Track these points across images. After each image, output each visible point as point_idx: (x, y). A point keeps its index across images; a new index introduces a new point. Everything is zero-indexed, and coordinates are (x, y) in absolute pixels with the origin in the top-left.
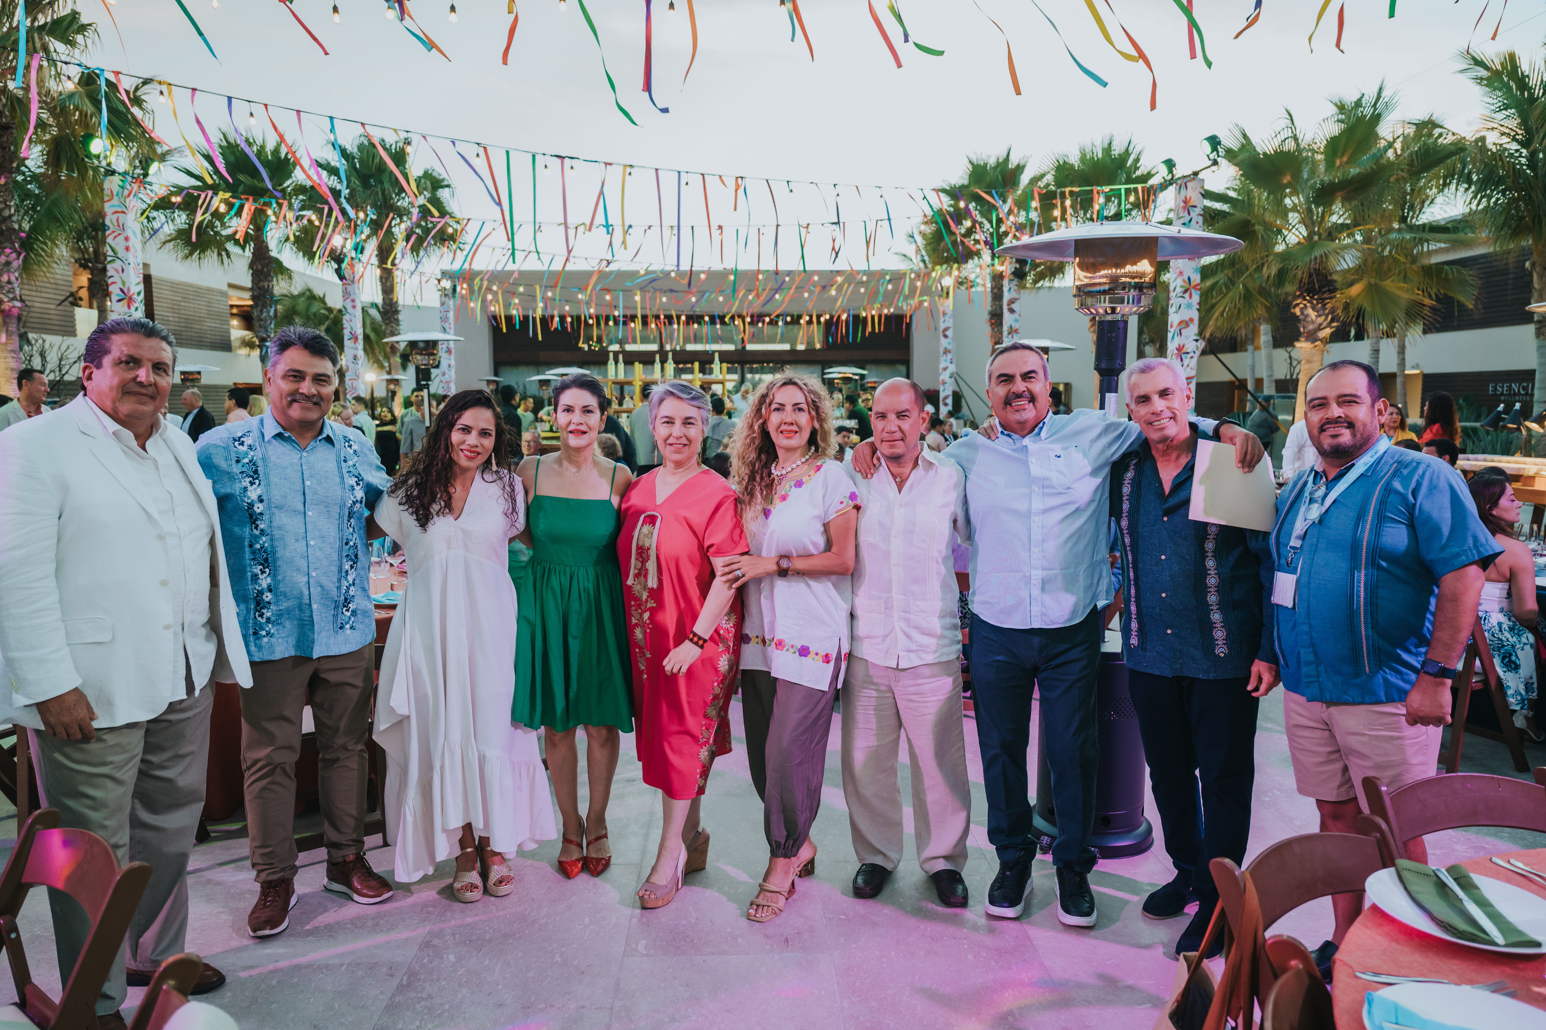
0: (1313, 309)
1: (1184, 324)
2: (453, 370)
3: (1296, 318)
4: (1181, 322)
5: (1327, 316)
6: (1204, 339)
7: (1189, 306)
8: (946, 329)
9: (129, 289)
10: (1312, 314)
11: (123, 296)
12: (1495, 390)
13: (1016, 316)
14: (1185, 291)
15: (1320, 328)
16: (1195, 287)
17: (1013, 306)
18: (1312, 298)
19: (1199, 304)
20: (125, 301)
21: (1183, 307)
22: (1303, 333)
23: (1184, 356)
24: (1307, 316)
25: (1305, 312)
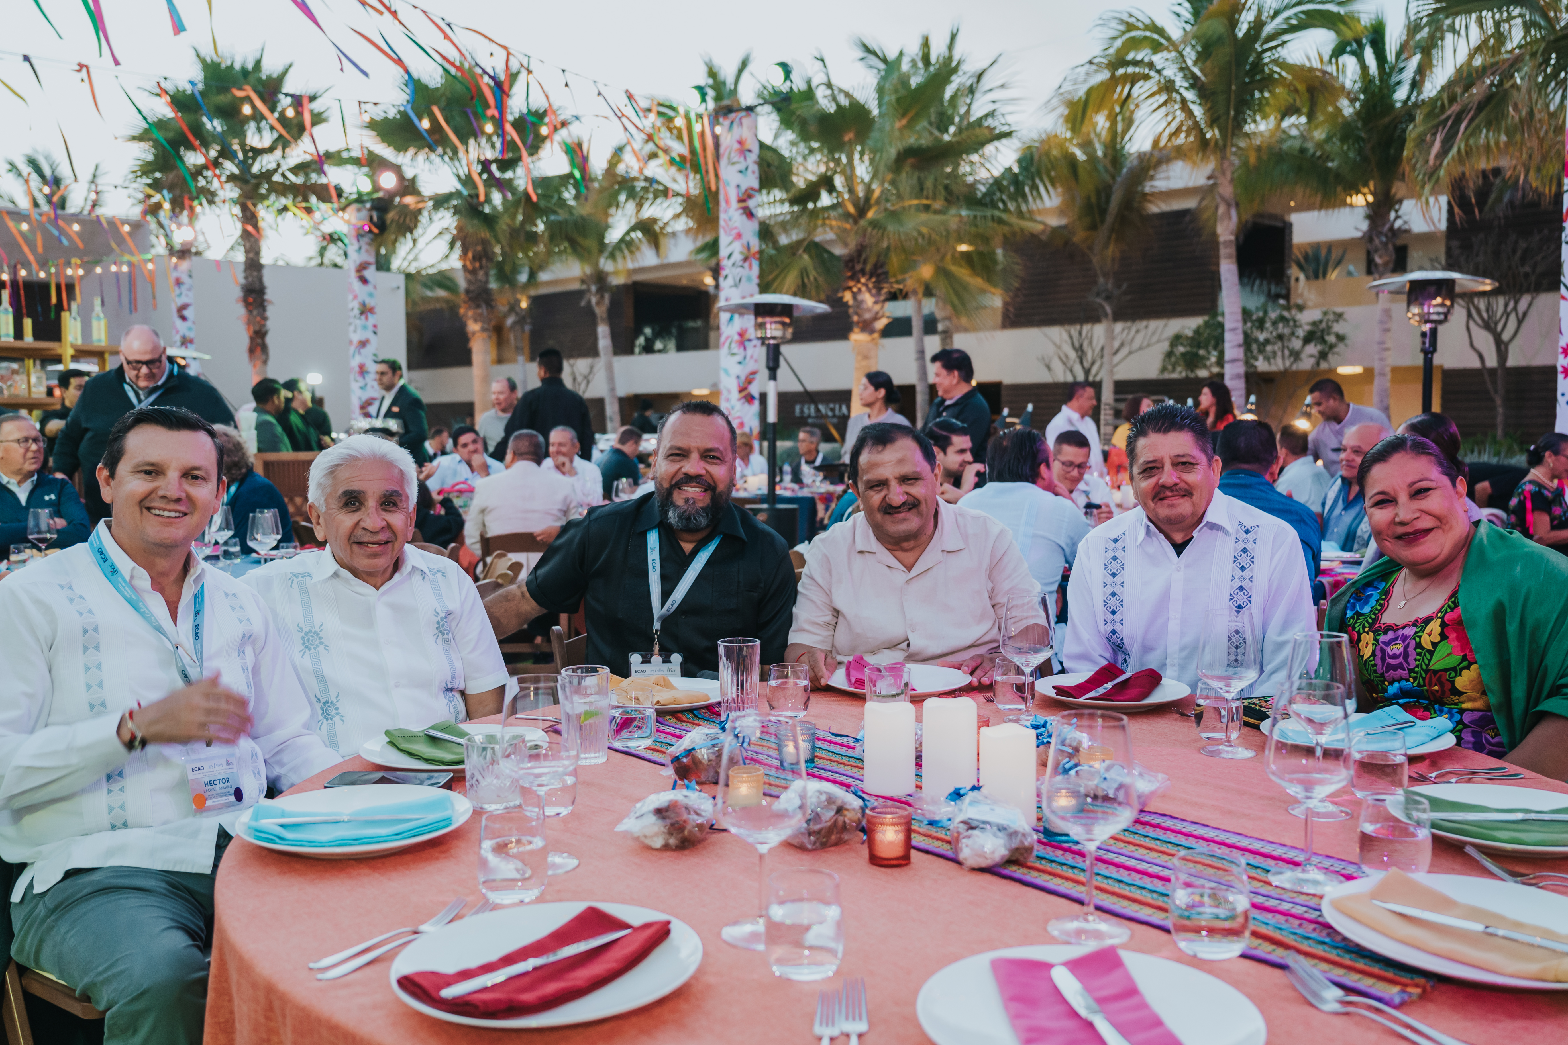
0: (869, 292)
3: (848, 305)
10: (867, 300)
12: (802, 411)
14: (743, 260)
15: (876, 318)
16: (754, 256)
18: (866, 279)
21: (743, 280)
22: (858, 323)
23: (747, 343)
24: (862, 302)
25: (860, 297)
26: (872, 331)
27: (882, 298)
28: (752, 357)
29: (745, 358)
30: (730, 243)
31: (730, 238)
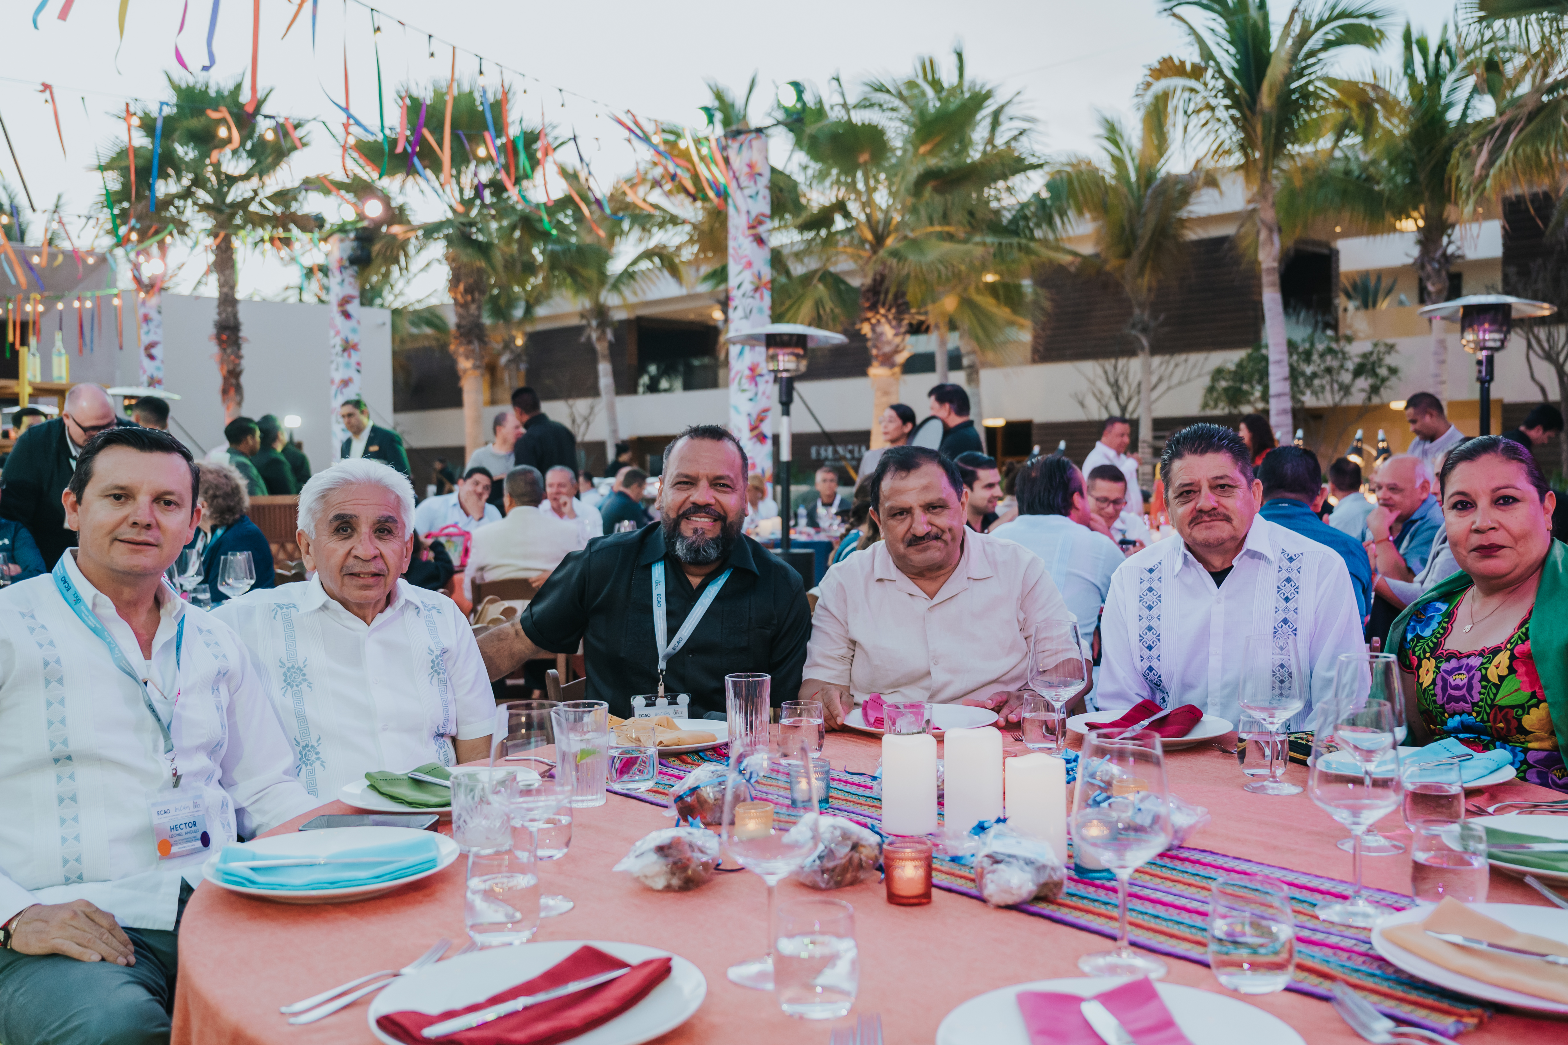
0: (889, 324)
3: (866, 338)
7: (761, 311)
10: (886, 332)
12: (818, 453)
14: (754, 290)
15: (896, 351)
16: (765, 285)
19: (771, 308)
21: (754, 311)
22: (877, 356)
23: (758, 379)
24: (881, 334)
25: (879, 329)
26: (892, 365)
27: (903, 330)
28: (764, 393)
29: (756, 394)
30: (740, 272)
31: (740, 267)
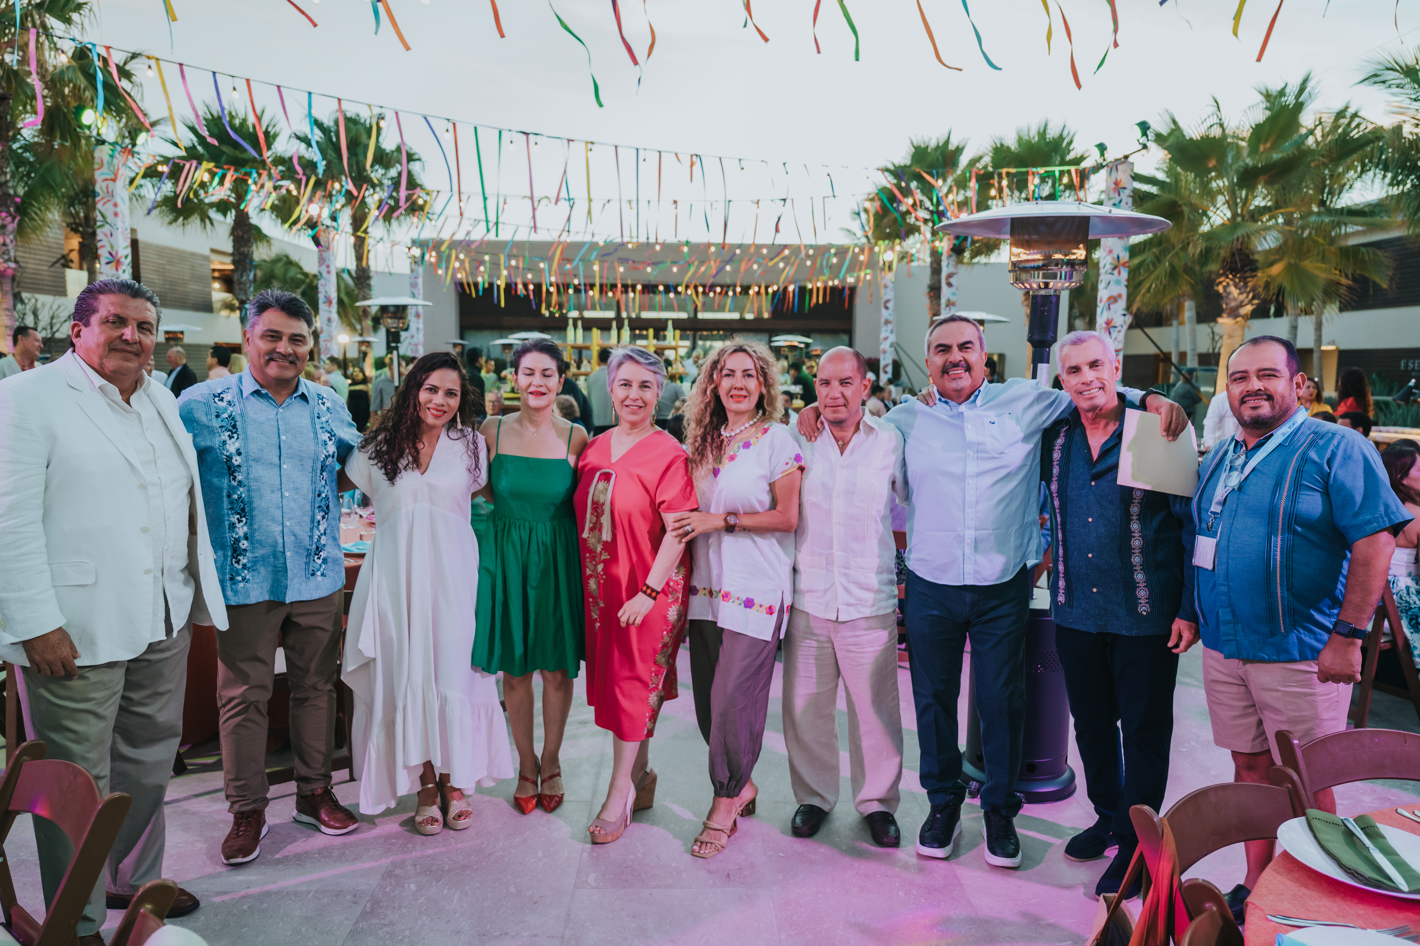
0: (1236, 286)
1: (1113, 299)
2: (421, 334)
3: (1219, 296)
4: (1110, 298)
5: (1248, 294)
6: (1131, 313)
7: (1118, 282)
8: (887, 301)
9: (117, 253)
10: (1234, 292)
11: (111, 259)
13: (953, 289)
14: (1114, 268)
15: (1241, 305)
16: (1124, 265)
17: (952, 280)
18: (1235, 276)
19: (1128, 280)
20: (113, 265)
22: (1226, 309)
